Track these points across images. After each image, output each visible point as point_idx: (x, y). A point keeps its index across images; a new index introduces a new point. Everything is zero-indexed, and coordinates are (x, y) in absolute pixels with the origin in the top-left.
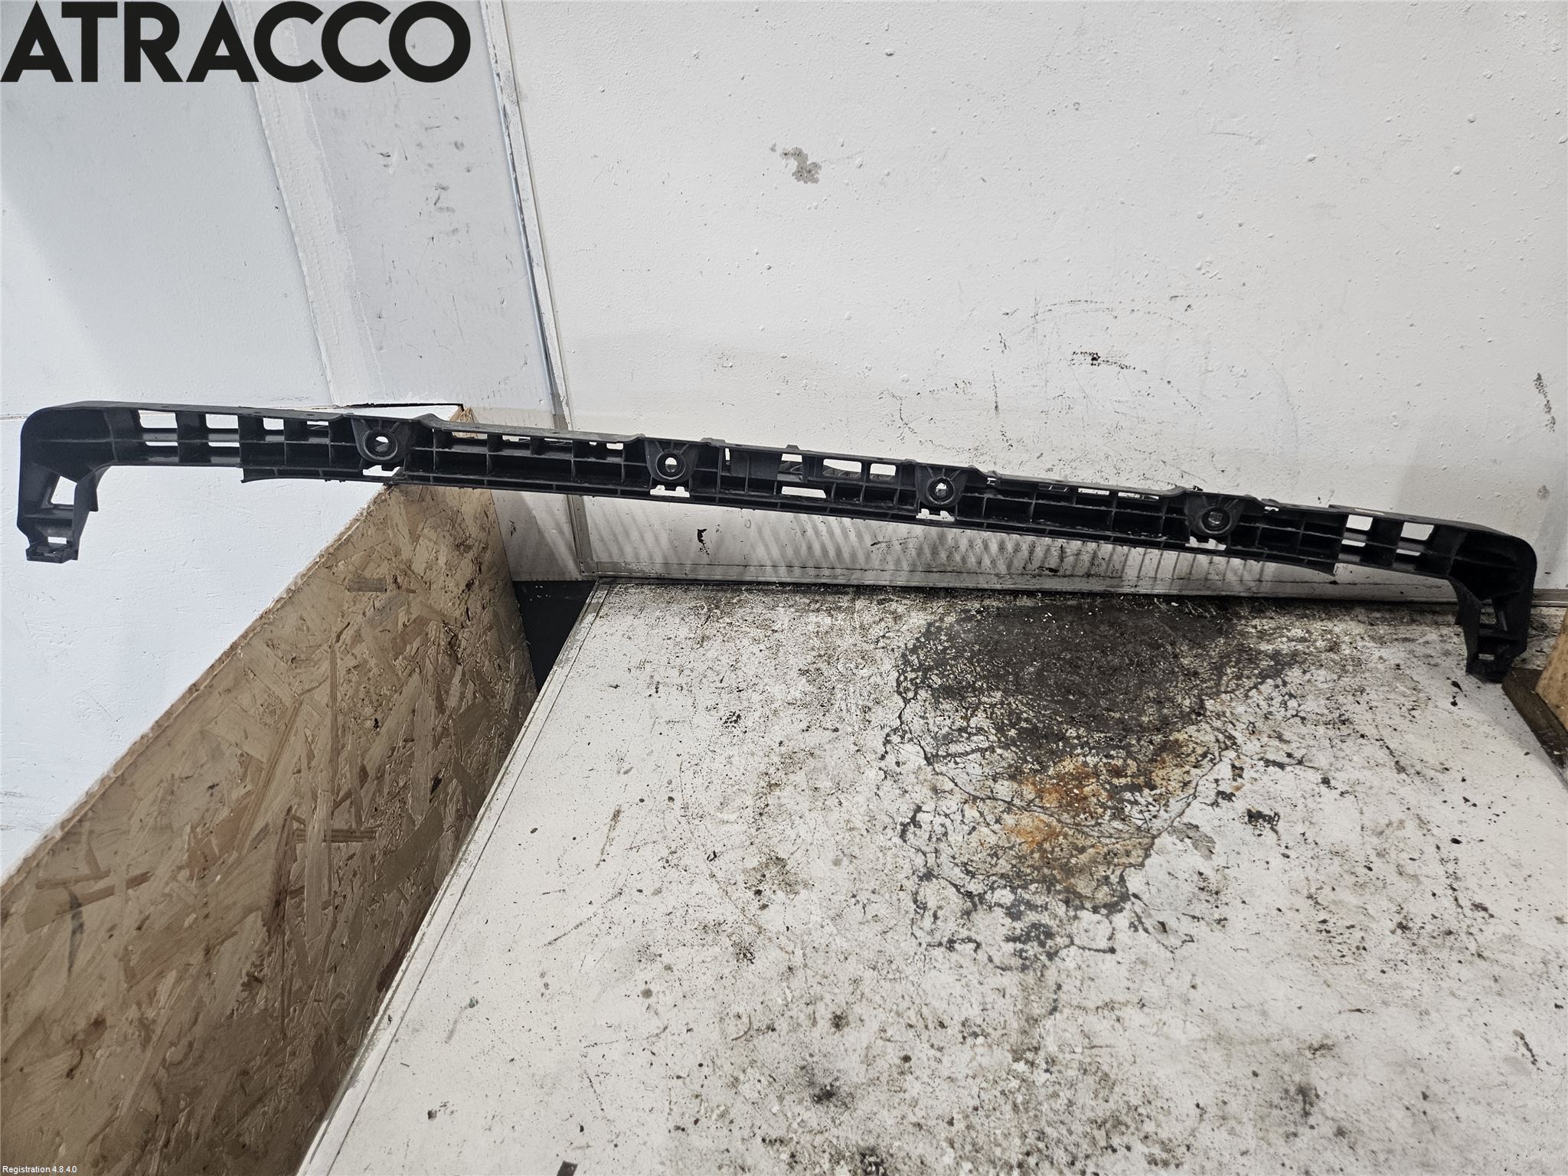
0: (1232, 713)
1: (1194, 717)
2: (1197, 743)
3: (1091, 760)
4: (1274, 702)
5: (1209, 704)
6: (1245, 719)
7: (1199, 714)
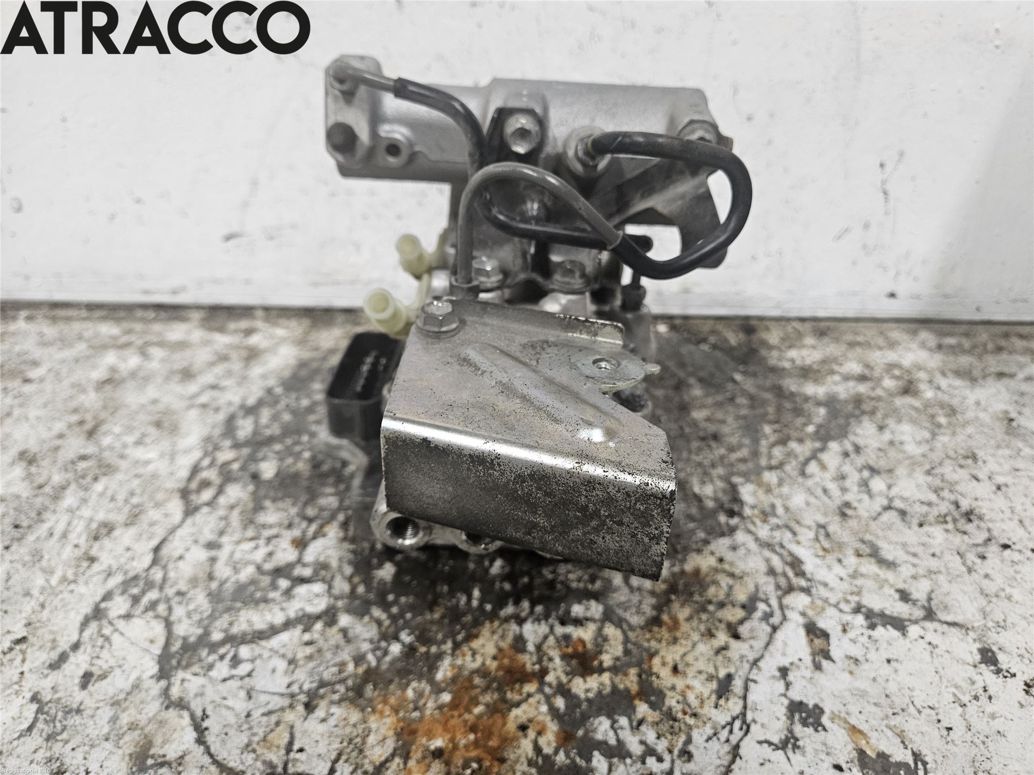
0: (787, 509)
1: (722, 518)
2: (732, 575)
3: (532, 631)
4: (848, 483)
5: (747, 492)
6: (811, 518)
7: (731, 514)
